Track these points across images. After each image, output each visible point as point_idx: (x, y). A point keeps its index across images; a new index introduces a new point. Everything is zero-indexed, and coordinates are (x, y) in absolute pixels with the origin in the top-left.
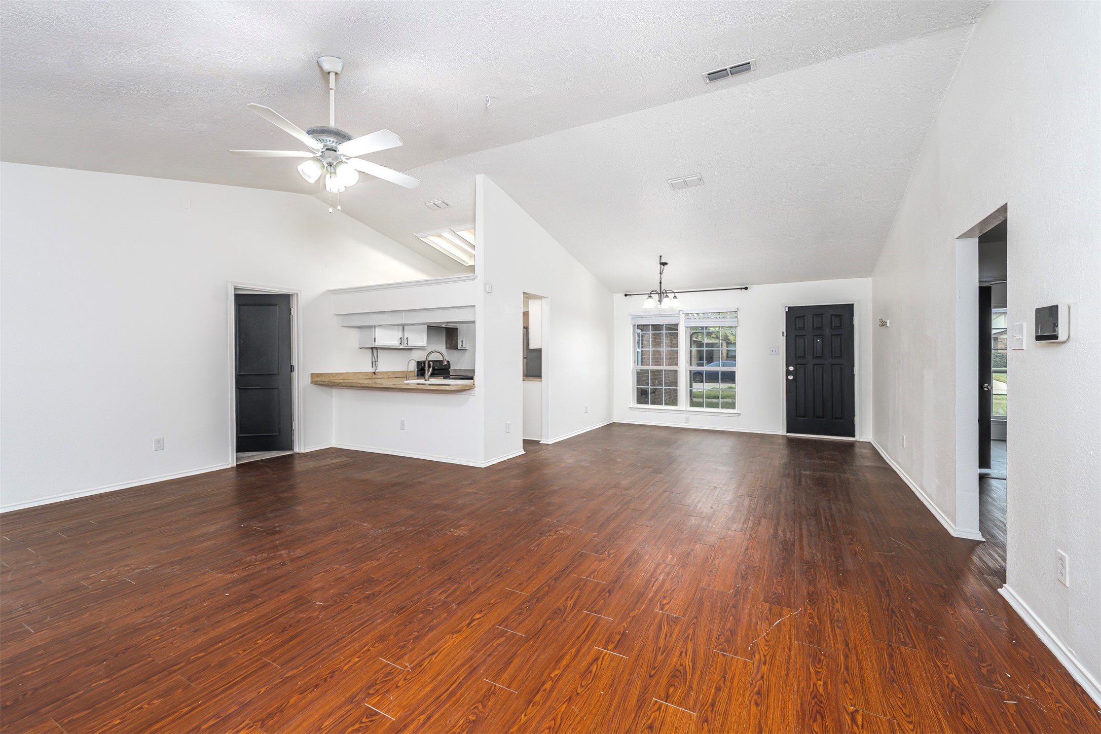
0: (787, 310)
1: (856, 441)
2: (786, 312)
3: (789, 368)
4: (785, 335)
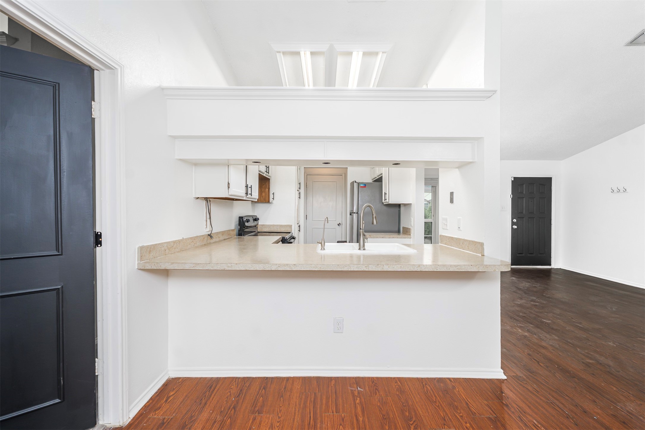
0: (513, 180)
1: (552, 268)
2: (512, 181)
3: (513, 220)
4: (512, 197)
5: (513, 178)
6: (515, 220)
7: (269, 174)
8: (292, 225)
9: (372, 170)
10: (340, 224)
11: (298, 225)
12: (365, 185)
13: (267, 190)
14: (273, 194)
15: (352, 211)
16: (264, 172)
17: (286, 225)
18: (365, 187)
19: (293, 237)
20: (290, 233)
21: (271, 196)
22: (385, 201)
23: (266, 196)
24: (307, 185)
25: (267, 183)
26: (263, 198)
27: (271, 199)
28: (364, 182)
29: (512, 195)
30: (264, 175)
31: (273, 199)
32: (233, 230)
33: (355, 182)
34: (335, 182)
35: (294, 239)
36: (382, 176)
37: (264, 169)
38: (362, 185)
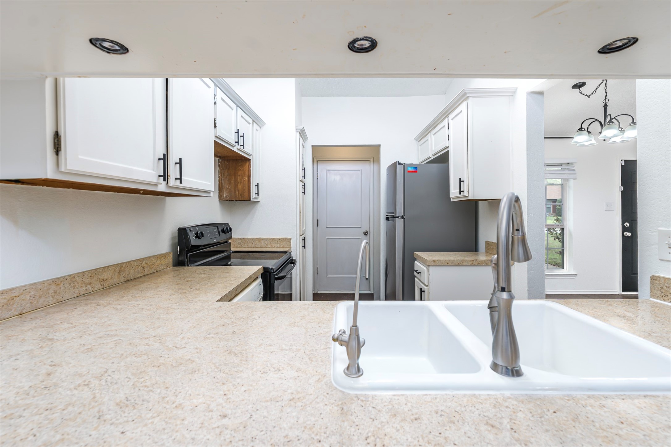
0: (623, 164)
2: (622, 166)
3: (625, 224)
4: (622, 190)
5: (623, 162)
6: (627, 224)
7: (244, 148)
8: (290, 239)
9: (420, 147)
10: (367, 232)
11: (302, 237)
12: (417, 168)
13: (247, 179)
14: (258, 186)
15: (394, 213)
16: (234, 143)
17: (280, 239)
18: (416, 172)
19: (292, 260)
20: (286, 252)
21: (253, 190)
22: (460, 194)
23: (244, 190)
24: (317, 176)
25: (246, 168)
26: (240, 193)
27: (253, 196)
28: (414, 163)
29: (622, 187)
30: (235, 149)
31: (258, 194)
32: (164, 256)
33: (398, 164)
34: (359, 170)
35: (293, 263)
36: (448, 151)
37: (233, 138)
38: (410, 169)
